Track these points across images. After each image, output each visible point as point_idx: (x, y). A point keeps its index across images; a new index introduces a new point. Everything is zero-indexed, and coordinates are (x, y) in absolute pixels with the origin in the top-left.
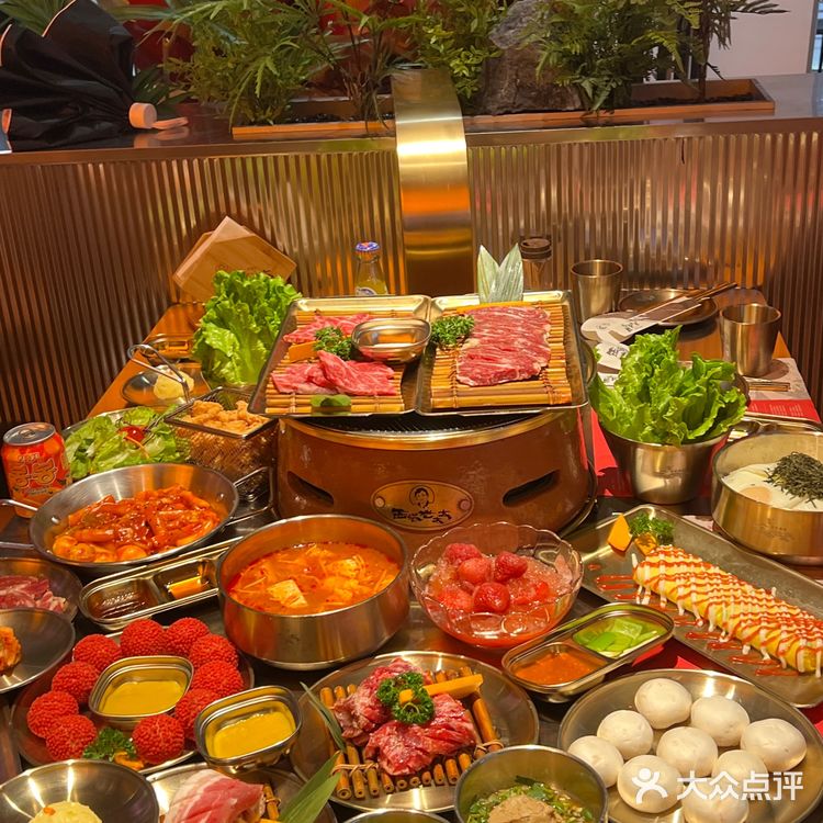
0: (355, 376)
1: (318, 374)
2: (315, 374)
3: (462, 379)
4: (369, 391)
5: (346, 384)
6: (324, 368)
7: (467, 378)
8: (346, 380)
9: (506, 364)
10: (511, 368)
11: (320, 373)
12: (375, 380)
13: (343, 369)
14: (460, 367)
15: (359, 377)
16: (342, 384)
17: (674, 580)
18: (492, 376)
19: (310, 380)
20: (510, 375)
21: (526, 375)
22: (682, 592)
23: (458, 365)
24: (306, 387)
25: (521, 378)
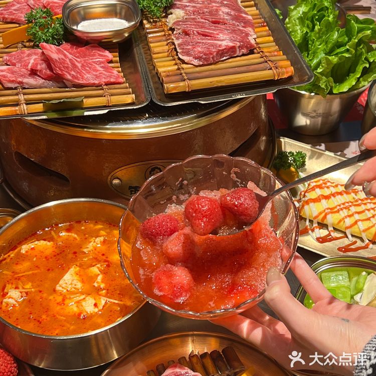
0: (79, 65)
1: (42, 66)
2: (39, 67)
3: (186, 58)
4: (96, 82)
5: (73, 76)
6: (47, 60)
7: (191, 58)
8: (73, 73)
9: (225, 41)
10: (231, 44)
11: (44, 66)
12: (98, 68)
13: (68, 60)
14: (180, 45)
15: (83, 66)
16: (69, 77)
17: (338, 211)
18: (215, 54)
19: (33, 73)
20: (230, 52)
21: (244, 51)
22: (348, 222)
23: (176, 42)
24: (31, 81)
25: (241, 53)
